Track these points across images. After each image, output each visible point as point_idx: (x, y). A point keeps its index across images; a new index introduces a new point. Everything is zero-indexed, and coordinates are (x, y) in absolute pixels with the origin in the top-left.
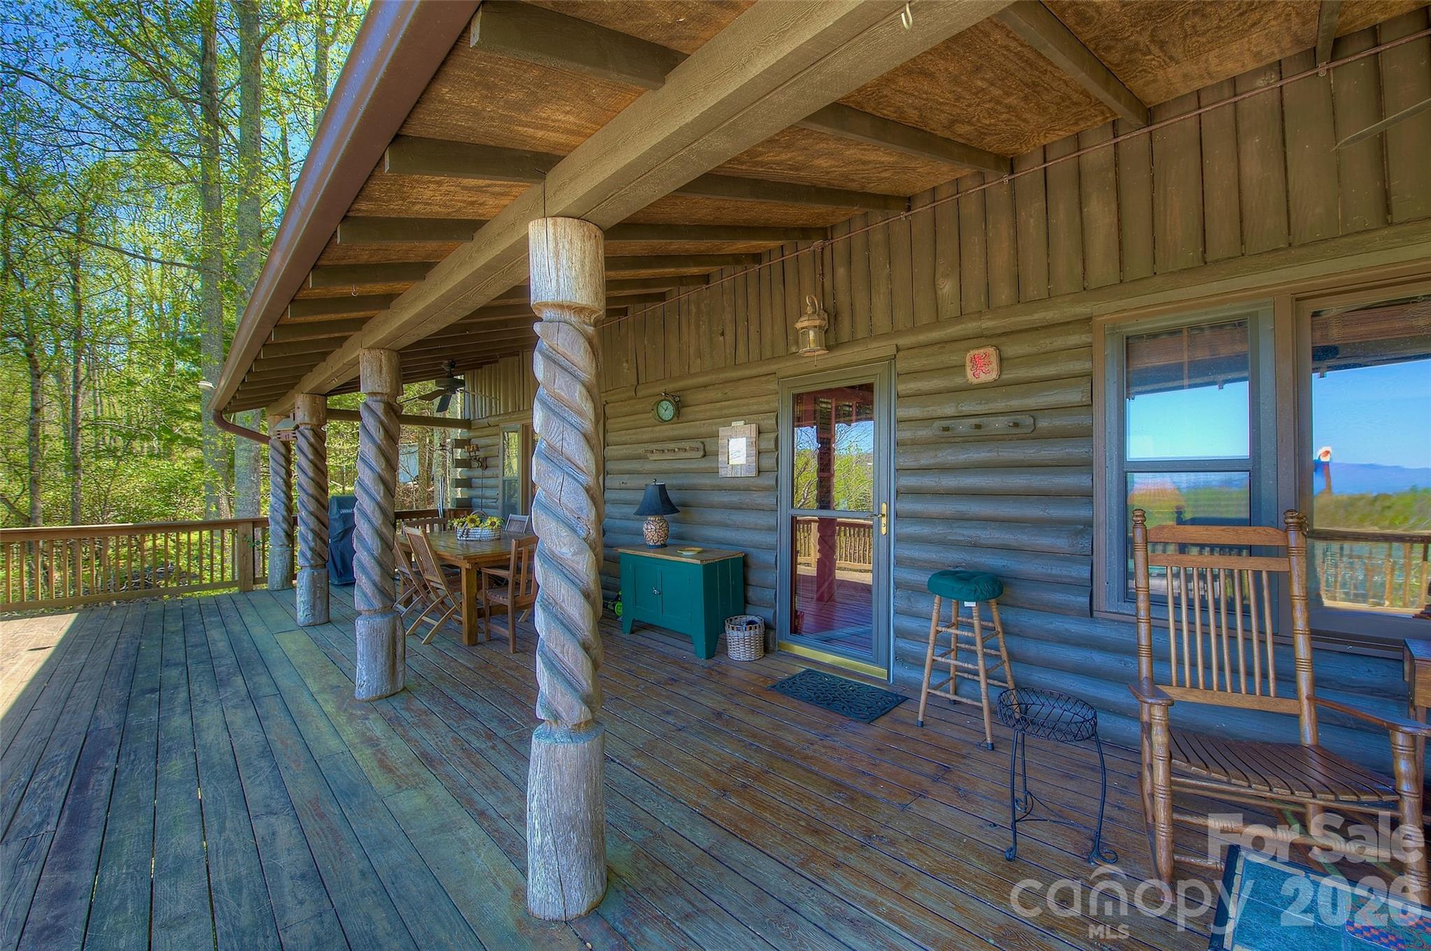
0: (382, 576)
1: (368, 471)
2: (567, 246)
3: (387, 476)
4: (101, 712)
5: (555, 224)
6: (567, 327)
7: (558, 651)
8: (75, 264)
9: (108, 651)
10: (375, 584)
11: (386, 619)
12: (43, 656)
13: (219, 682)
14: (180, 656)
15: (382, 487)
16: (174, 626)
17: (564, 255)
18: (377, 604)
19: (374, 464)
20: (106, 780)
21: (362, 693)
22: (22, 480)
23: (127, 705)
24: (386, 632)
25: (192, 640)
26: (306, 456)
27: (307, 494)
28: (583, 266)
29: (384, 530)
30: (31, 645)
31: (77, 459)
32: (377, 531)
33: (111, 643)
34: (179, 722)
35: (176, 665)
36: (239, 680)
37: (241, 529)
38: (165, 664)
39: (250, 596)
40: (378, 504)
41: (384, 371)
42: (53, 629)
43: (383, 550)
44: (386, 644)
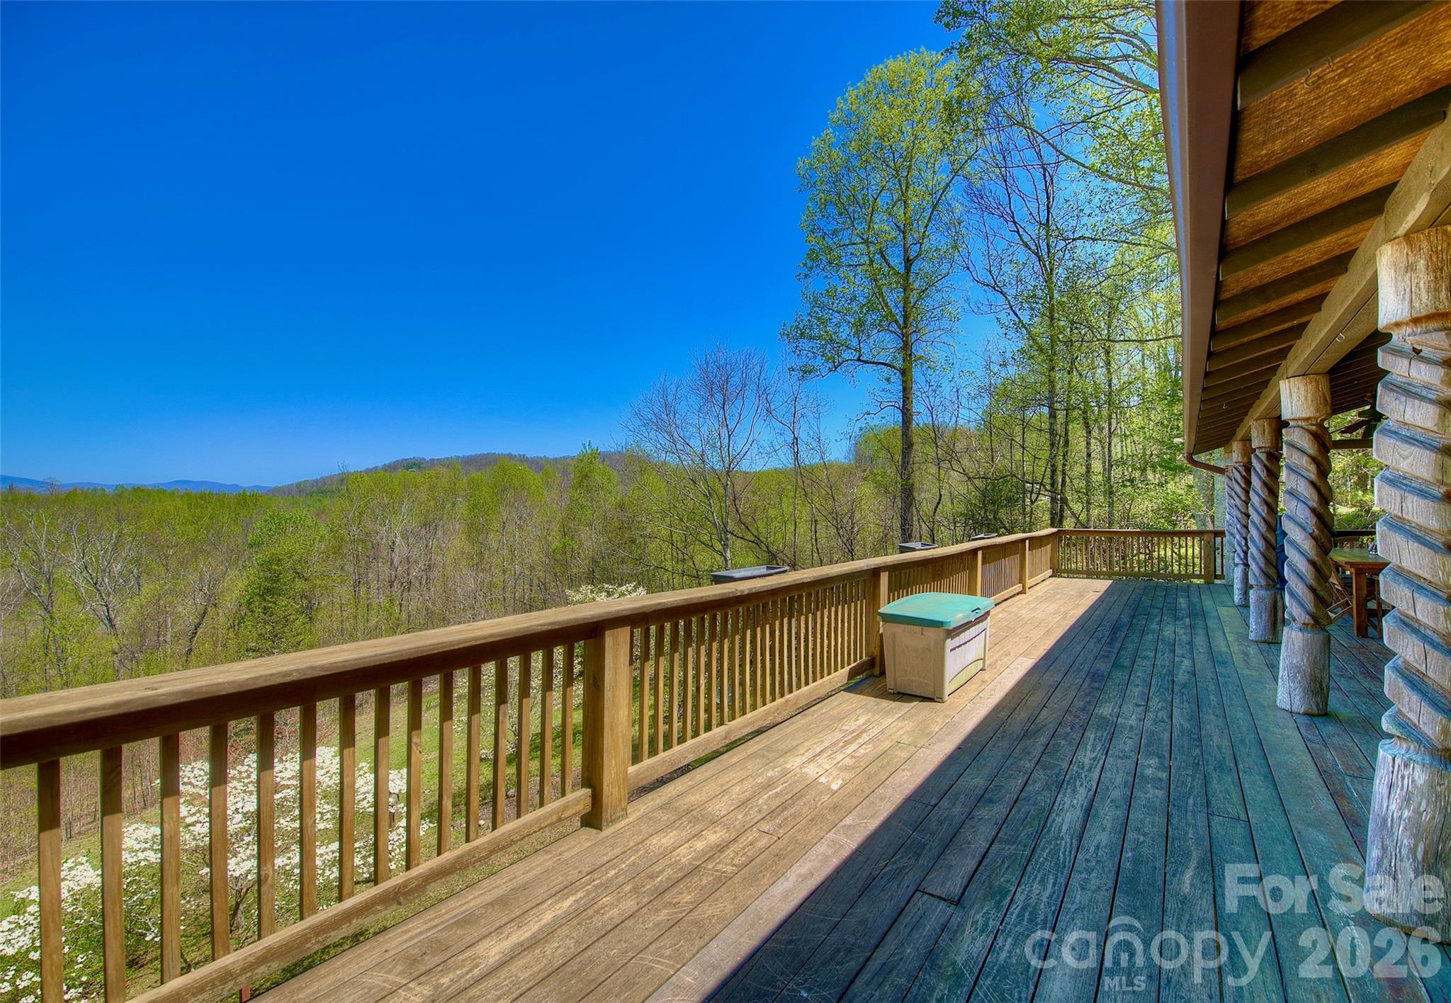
0: (1266, 564)
1: (1256, 497)
2: (1296, 391)
3: (1270, 500)
4: (1122, 616)
5: (1289, 382)
6: (1298, 429)
7: (1294, 586)
8: (1107, 353)
9: (1127, 598)
10: (1261, 569)
11: (1269, 593)
12: (1098, 595)
13: (1176, 618)
14: (1161, 606)
15: (1266, 508)
16: (1160, 593)
17: (1294, 396)
18: (1263, 582)
19: (1260, 492)
20: (1123, 635)
21: (1252, 636)
22: (1082, 502)
23: (1133, 617)
24: (1268, 601)
25: (1169, 600)
26: (1240, 486)
27: (1241, 512)
28: (1306, 398)
29: (1268, 535)
30: (1094, 589)
31: (1111, 487)
32: (1263, 536)
33: (1128, 595)
34: (1154, 626)
35: (1157, 608)
36: (1188, 620)
37: (1206, 537)
38: (1152, 606)
39: (1211, 586)
40: (1263, 518)
41: (1266, 433)
42: (1103, 585)
43: (1267, 547)
44: (1268, 609)
